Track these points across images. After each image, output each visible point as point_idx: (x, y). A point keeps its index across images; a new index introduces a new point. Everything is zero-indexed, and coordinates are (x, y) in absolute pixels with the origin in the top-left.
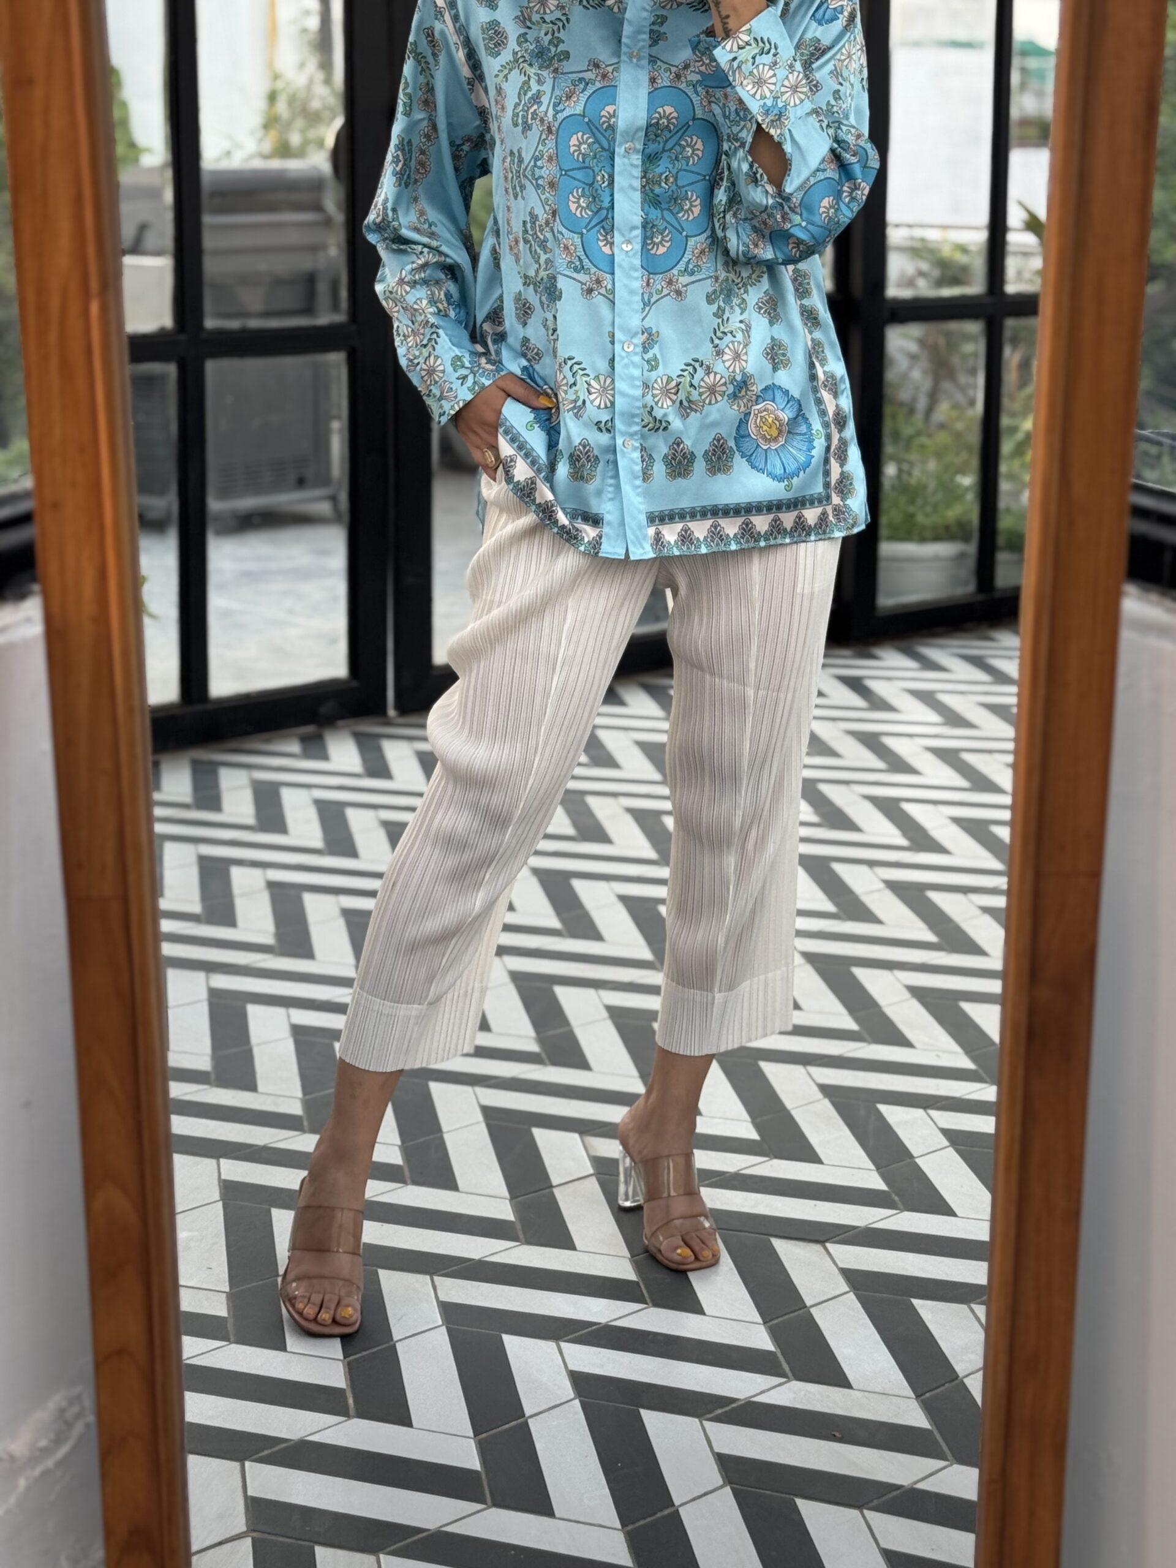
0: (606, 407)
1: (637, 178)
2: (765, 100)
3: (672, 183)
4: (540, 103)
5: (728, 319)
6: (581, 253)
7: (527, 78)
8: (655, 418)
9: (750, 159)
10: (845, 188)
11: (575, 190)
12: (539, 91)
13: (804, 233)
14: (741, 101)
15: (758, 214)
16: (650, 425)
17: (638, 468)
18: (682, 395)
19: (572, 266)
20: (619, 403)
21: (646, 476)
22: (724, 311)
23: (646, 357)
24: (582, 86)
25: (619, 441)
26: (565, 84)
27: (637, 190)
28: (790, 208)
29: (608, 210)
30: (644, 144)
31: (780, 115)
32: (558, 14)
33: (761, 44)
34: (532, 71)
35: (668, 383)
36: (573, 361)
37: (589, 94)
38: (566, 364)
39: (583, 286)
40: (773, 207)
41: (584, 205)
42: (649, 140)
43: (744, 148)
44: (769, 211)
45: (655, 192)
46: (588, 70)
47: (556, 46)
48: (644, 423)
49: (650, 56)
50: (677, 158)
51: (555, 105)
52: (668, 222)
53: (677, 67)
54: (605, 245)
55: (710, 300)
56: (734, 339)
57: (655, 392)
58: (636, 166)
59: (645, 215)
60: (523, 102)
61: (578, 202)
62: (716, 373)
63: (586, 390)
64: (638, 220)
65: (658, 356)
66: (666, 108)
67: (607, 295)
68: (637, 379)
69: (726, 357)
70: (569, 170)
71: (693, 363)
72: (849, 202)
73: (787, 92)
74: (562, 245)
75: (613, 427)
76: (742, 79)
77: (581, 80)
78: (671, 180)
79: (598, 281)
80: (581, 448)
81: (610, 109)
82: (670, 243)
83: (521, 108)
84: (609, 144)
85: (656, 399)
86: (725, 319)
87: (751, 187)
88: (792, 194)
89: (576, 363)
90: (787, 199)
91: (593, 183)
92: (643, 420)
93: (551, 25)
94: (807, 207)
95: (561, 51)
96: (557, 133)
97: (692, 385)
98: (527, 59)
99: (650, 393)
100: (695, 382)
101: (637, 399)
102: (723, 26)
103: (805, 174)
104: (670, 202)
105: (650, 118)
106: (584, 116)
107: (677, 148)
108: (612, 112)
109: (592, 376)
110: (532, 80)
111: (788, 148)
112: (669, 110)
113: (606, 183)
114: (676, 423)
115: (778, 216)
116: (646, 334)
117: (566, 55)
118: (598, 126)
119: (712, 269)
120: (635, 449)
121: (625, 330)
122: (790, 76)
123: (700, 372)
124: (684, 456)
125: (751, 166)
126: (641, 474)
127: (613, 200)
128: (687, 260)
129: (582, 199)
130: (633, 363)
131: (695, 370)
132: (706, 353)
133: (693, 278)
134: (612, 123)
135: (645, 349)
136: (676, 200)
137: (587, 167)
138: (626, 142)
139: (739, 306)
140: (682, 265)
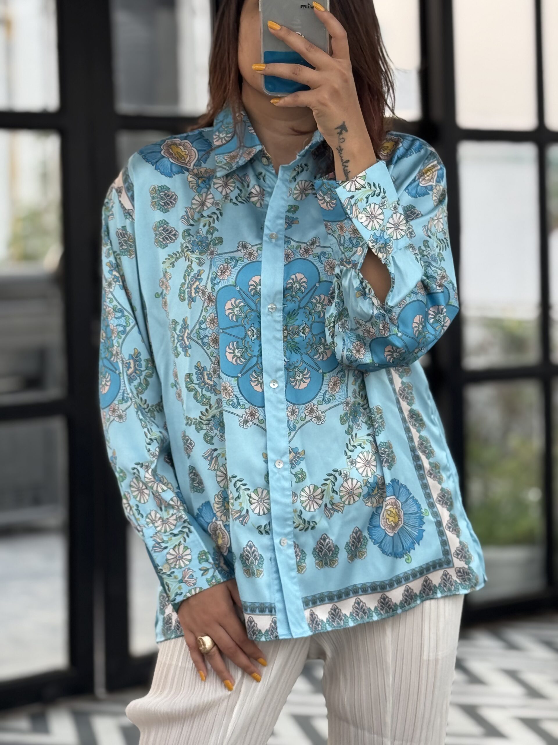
0: (264, 514)
1: (280, 331)
3: (308, 332)
4: (200, 280)
6: (237, 392)
7: (190, 263)
8: (304, 520)
9: (361, 276)
10: (430, 312)
11: (231, 344)
12: (199, 271)
14: (355, 231)
15: (363, 322)
16: (301, 526)
17: (293, 562)
18: (326, 500)
19: (231, 403)
20: (275, 509)
21: (300, 568)
22: (352, 429)
23: (294, 471)
24: (233, 263)
25: (277, 541)
26: (219, 263)
27: (280, 340)
28: (390, 319)
29: (257, 357)
30: (284, 304)
31: (386, 244)
32: (213, 209)
33: (373, 188)
34: (193, 256)
35: (314, 491)
36: (236, 479)
37: (239, 269)
38: (231, 481)
39: (240, 418)
40: (377, 317)
41: (239, 355)
42: (287, 301)
43: (356, 268)
44: (374, 320)
45: (295, 341)
46: (238, 251)
47: (212, 234)
48: (295, 524)
49: (286, 237)
50: (310, 313)
51: (213, 280)
52: (307, 364)
53: (306, 244)
54: (256, 385)
55: (343, 421)
56: (363, 450)
57: (302, 499)
58: (278, 322)
59: (287, 359)
60: (187, 282)
61: (234, 353)
62: (352, 480)
63: (248, 502)
64: (281, 363)
65: (305, 470)
66: (297, 275)
67: (259, 424)
68: (287, 489)
69: (358, 465)
70: (226, 329)
71: (333, 473)
72: (434, 325)
73: (391, 228)
74: (222, 388)
75: (271, 529)
77: (232, 258)
78: (307, 330)
79: (252, 414)
80: (248, 548)
81: (256, 279)
82: (309, 380)
83: (186, 286)
84: (256, 306)
85: (304, 505)
86: (354, 435)
87: (360, 300)
88: (392, 308)
89: (238, 480)
90: (389, 312)
91: (245, 337)
92: (294, 523)
93: (208, 219)
94: (402, 321)
95: (216, 238)
96: (216, 301)
97: (334, 491)
98: (190, 248)
99: (299, 500)
100: (336, 488)
101: (288, 506)
103: (403, 293)
104: (307, 348)
105: (286, 283)
106: (236, 286)
107: (310, 305)
108: (257, 282)
109: (252, 490)
110: (193, 263)
111: (392, 269)
112: (299, 276)
113: (255, 336)
114: (322, 523)
115: (380, 326)
116: (292, 453)
117: (220, 241)
118: (248, 293)
119: (344, 396)
120: (289, 546)
121: (275, 451)
122: (394, 216)
123: (340, 479)
124: (329, 549)
125: (361, 282)
126: (295, 567)
127: (261, 349)
128: (324, 392)
129: (237, 351)
130: (283, 477)
131: (336, 478)
132: (342, 464)
133: (330, 405)
134: (258, 290)
135: (293, 464)
136: (312, 345)
137: (239, 325)
138: (269, 304)
139: (366, 423)
140: (320, 396)
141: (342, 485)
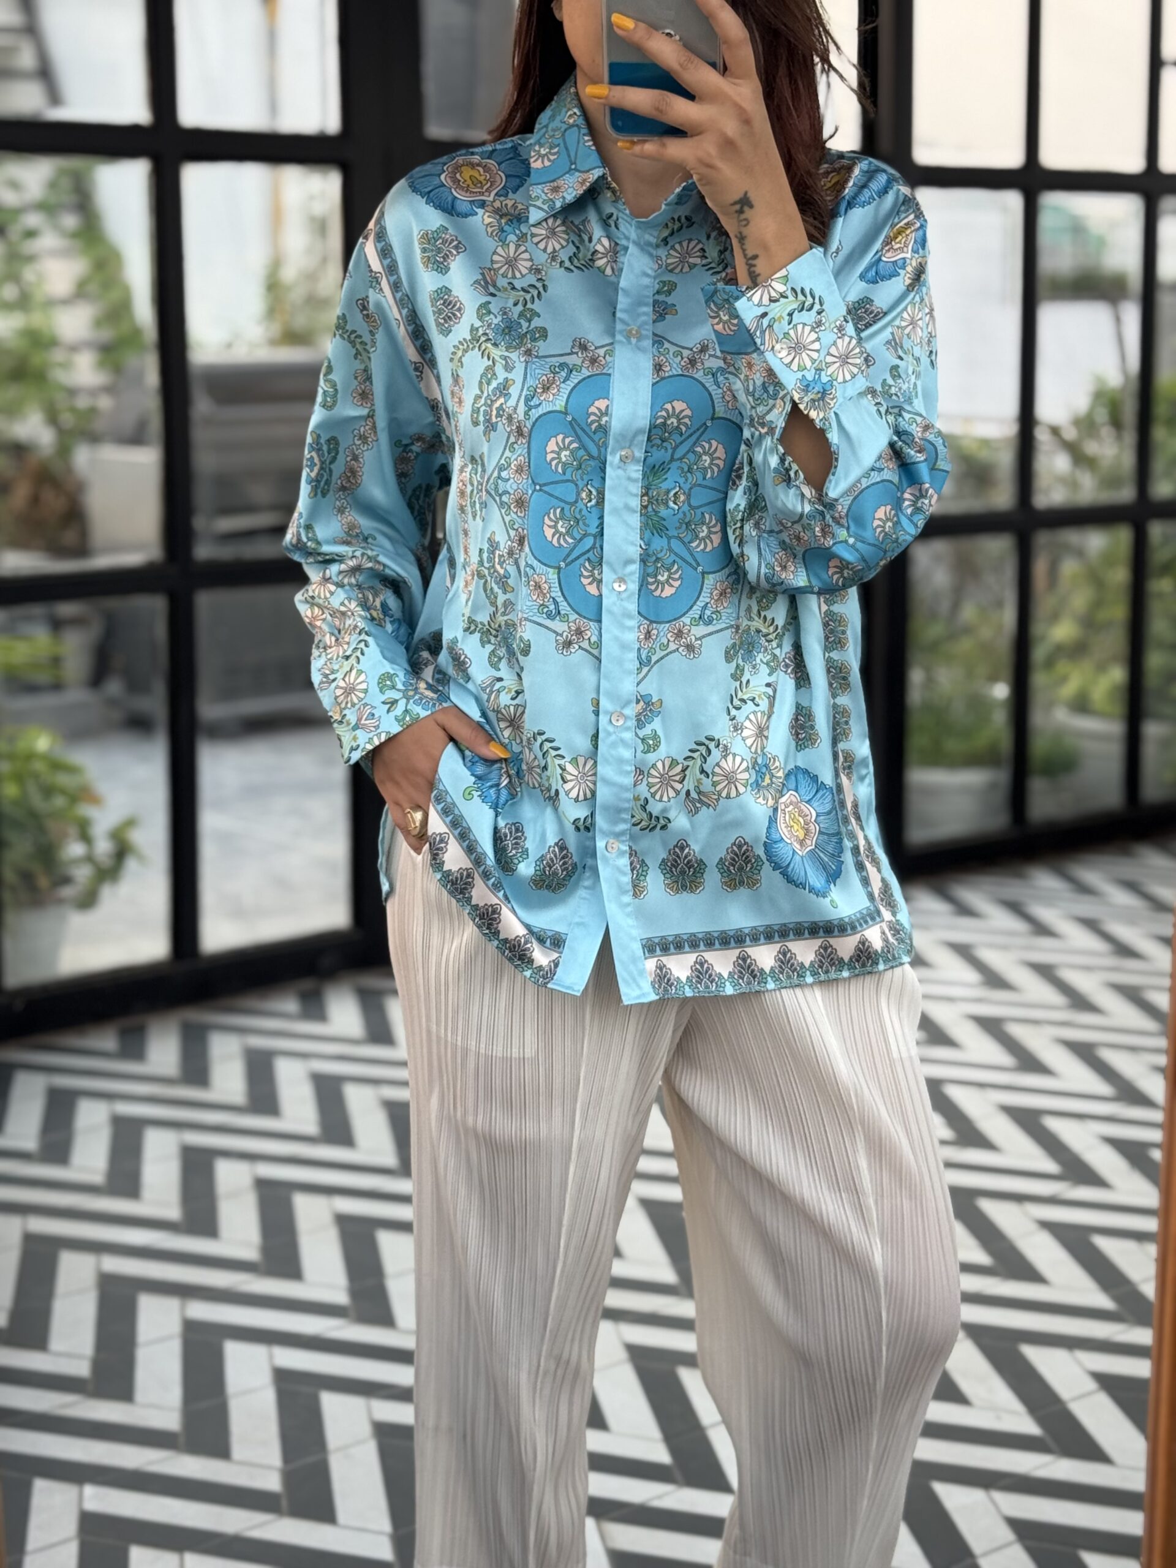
0: (586, 799)
1: (636, 495)
2: (805, 372)
3: (683, 502)
4: (507, 396)
5: (748, 681)
6: (556, 593)
7: (491, 363)
8: (651, 815)
9: (781, 450)
10: (907, 496)
11: (552, 511)
12: (506, 380)
13: (851, 554)
14: (771, 373)
15: (790, 524)
16: (643, 823)
17: (626, 879)
18: (689, 784)
19: (545, 610)
20: (602, 793)
21: (637, 888)
23: (641, 733)
24: (564, 374)
25: (600, 844)
26: (540, 372)
27: (635, 512)
28: (833, 518)
29: (595, 536)
30: (647, 452)
31: (824, 393)
32: (532, 279)
33: (801, 297)
34: (496, 353)
35: (671, 767)
36: (544, 737)
37: (573, 385)
38: (535, 740)
39: (558, 638)
40: (810, 516)
41: (563, 530)
42: (652, 446)
43: (773, 435)
44: (805, 521)
45: (660, 514)
46: (572, 353)
47: (529, 321)
48: (635, 819)
49: (655, 335)
50: (689, 471)
51: (528, 399)
52: (676, 554)
53: (691, 350)
54: (590, 583)
55: (728, 658)
56: (757, 709)
57: (652, 780)
58: (635, 481)
59: (646, 545)
60: (485, 394)
61: (555, 527)
62: (734, 755)
63: (559, 777)
64: (634, 552)
65: (660, 733)
66: (675, 403)
67: (591, 650)
68: (627, 762)
69: (746, 733)
70: (545, 485)
71: (707, 742)
72: (912, 515)
73: (835, 363)
74: (532, 583)
75: (593, 824)
76: (774, 341)
77: (562, 366)
78: (682, 498)
79: (579, 632)
80: (555, 850)
81: (602, 404)
82: (679, 582)
83: (482, 402)
85: (652, 790)
86: (744, 683)
87: (781, 489)
88: (836, 500)
89: (546, 740)
90: (831, 505)
91: (576, 502)
92: (633, 816)
93: (522, 293)
94: (856, 518)
95: (536, 328)
96: (530, 435)
97: (703, 771)
98: (490, 337)
99: (645, 782)
100: (707, 768)
101: (627, 789)
102: (749, 270)
103: (855, 473)
104: (680, 527)
105: (654, 417)
106: (566, 413)
107: (691, 456)
108: (603, 410)
109: (568, 759)
110: (497, 364)
111: (834, 437)
112: (679, 406)
113: (593, 502)
114: (680, 821)
115: (817, 529)
116: (642, 703)
117: (543, 333)
118: (585, 427)
119: (734, 615)
120: (621, 853)
121: (613, 696)
122: (839, 342)
123: (716, 754)
124: (689, 865)
125: (782, 460)
126: (630, 887)
127: (602, 524)
128: (702, 604)
129: (561, 523)
130: (622, 741)
131: (709, 751)
132: (721, 729)
133: (711, 628)
134: (603, 422)
135: (640, 723)
136: (688, 524)
137: (568, 481)
138: (622, 448)
139: (767, 664)
140: (696, 612)
141: (718, 765)
